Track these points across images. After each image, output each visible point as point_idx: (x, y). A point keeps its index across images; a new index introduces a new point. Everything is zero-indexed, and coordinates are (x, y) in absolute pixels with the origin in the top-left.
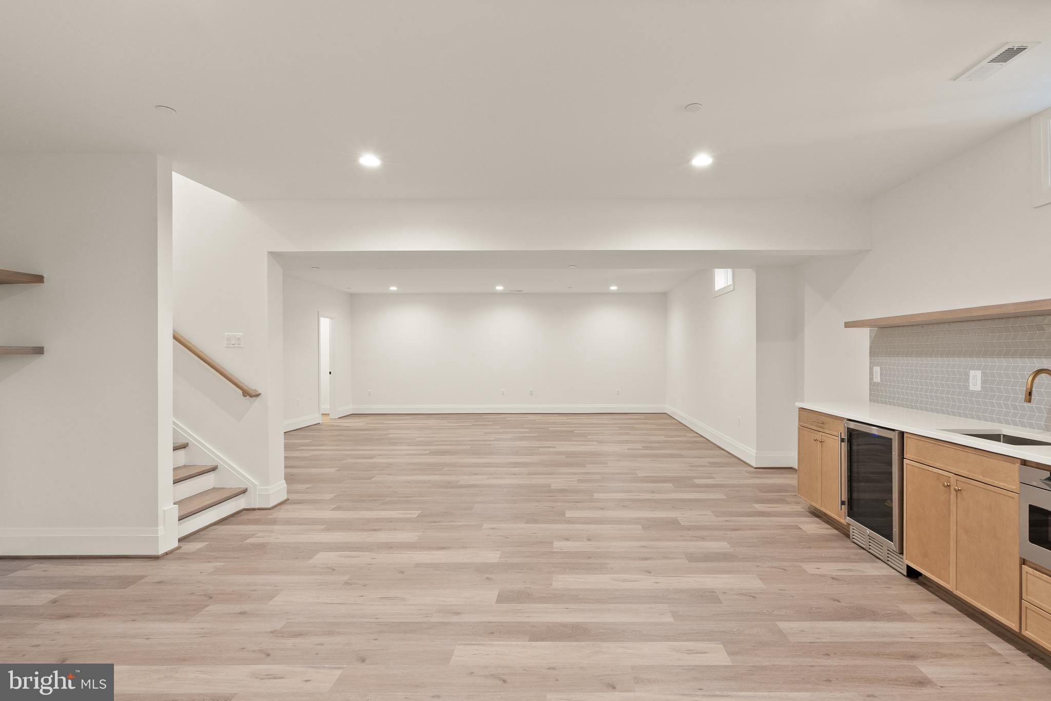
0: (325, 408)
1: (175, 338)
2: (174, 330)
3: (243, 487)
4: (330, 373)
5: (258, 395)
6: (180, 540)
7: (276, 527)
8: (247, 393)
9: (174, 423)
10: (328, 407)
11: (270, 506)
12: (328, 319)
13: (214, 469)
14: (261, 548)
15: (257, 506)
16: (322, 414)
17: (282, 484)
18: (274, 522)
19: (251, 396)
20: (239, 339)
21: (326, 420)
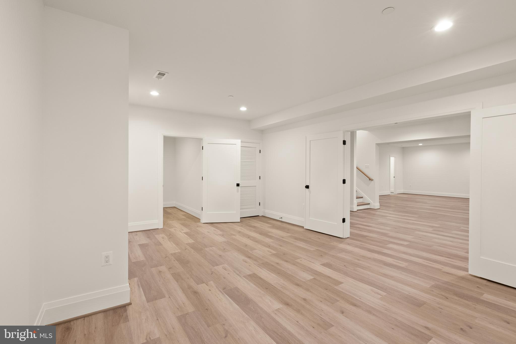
0: (392, 190)
1: (357, 168)
2: (357, 166)
3: (369, 203)
4: (394, 177)
5: (373, 180)
6: (357, 210)
7: (377, 212)
8: (370, 179)
9: (356, 188)
10: (393, 190)
11: (376, 209)
12: (394, 158)
13: (362, 197)
14: (374, 214)
15: (372, 208)
16: (391, 192)
17: (379, 204)
18: (377, 211)
19: (371, 180)
20: (368, 166)
21: (392, 194)
